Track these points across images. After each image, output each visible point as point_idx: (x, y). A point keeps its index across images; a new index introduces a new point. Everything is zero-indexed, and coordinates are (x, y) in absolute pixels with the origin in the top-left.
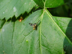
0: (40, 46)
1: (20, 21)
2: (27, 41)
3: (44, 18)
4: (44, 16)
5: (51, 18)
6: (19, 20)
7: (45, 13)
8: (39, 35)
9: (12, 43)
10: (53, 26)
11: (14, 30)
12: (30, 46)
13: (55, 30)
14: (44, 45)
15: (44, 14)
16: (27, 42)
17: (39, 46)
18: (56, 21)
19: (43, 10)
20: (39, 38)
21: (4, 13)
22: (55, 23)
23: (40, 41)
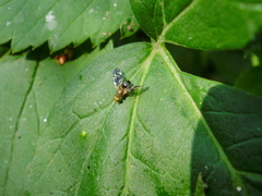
0: (126, 157)
1: (62, 60)
2: (84, 133)
3: (152, 71)
4: (152, 65)
5: (177, 76)
6: (58, 58)
7: (158, 55)
8: (130, 123)
9: (16, 129)
10: (179, 101)
11: (31, 88)
12: (90, 152)
13: (184, 114)
14: (139, 157)
15: (155, 60)
16: (85, 137)
17: (122, 157)
18: (190, 88)
19: (151, 47)
20: (128, 130)
21: (8, 23)
22: (187, 93)
23: (130, 140)
